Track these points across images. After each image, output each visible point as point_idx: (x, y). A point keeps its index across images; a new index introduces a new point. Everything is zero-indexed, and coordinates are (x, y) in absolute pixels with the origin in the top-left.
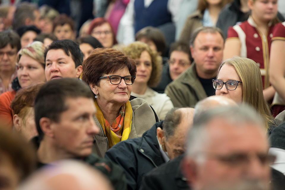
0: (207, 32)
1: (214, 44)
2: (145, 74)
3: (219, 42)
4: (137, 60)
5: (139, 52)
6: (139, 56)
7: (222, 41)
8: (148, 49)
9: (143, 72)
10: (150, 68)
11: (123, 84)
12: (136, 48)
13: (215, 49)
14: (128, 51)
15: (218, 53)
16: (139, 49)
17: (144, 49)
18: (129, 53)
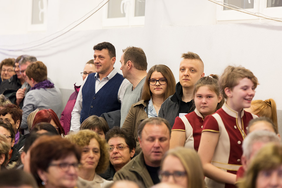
0: (153, 124)
1: (160, 135)
2: (94, 160)
3: (165, 133)
4: (86, 146)
5: (88, 139)
6: (88, 143)
7: (168, 131)
8: (96, 136)
9: (92, 158)
10: (99, 154)
11: (72, 170)
12: (85, 135)
13: (161, 139)
14: (77, 139)
15: (163, 144)
16: (88, 136)
17: (92, 136)
18: (78, 141)
